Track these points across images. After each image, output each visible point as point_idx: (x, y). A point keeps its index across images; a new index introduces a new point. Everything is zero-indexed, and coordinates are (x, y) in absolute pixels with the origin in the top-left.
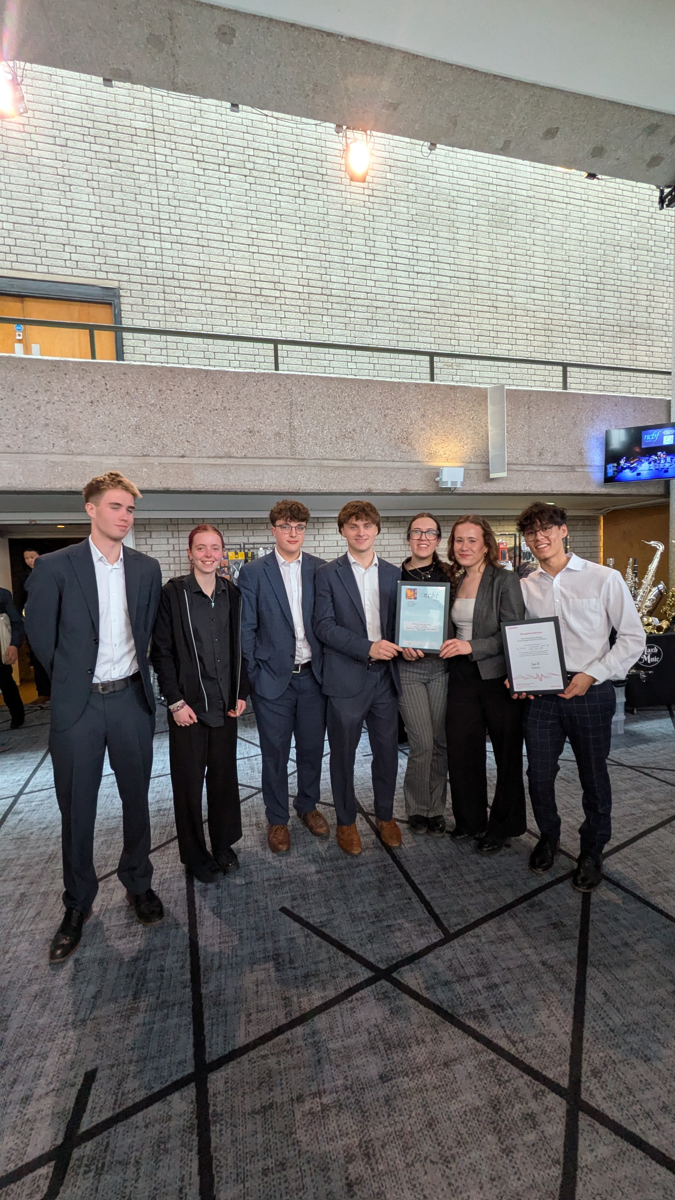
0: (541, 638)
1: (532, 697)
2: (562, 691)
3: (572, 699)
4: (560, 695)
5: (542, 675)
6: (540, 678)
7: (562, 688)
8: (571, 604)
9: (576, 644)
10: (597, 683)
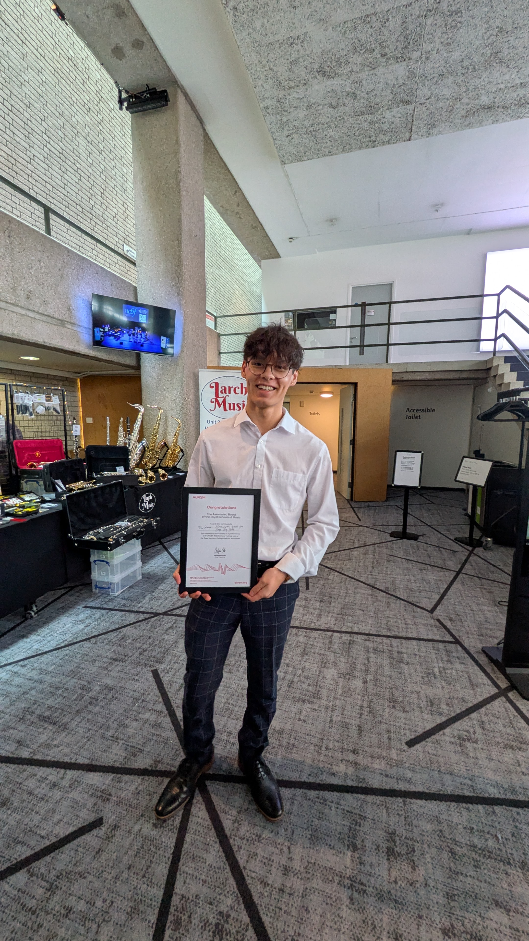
0: (233, 516)
1: (209, 598)
2: (247, 590)
3: (258, 602)
4: (245, 595)
5: (226, 567)
6: (223, 570)
7: (248, 585)
8: (274, 474)
9: (272, 527)
10: (289, 582)
